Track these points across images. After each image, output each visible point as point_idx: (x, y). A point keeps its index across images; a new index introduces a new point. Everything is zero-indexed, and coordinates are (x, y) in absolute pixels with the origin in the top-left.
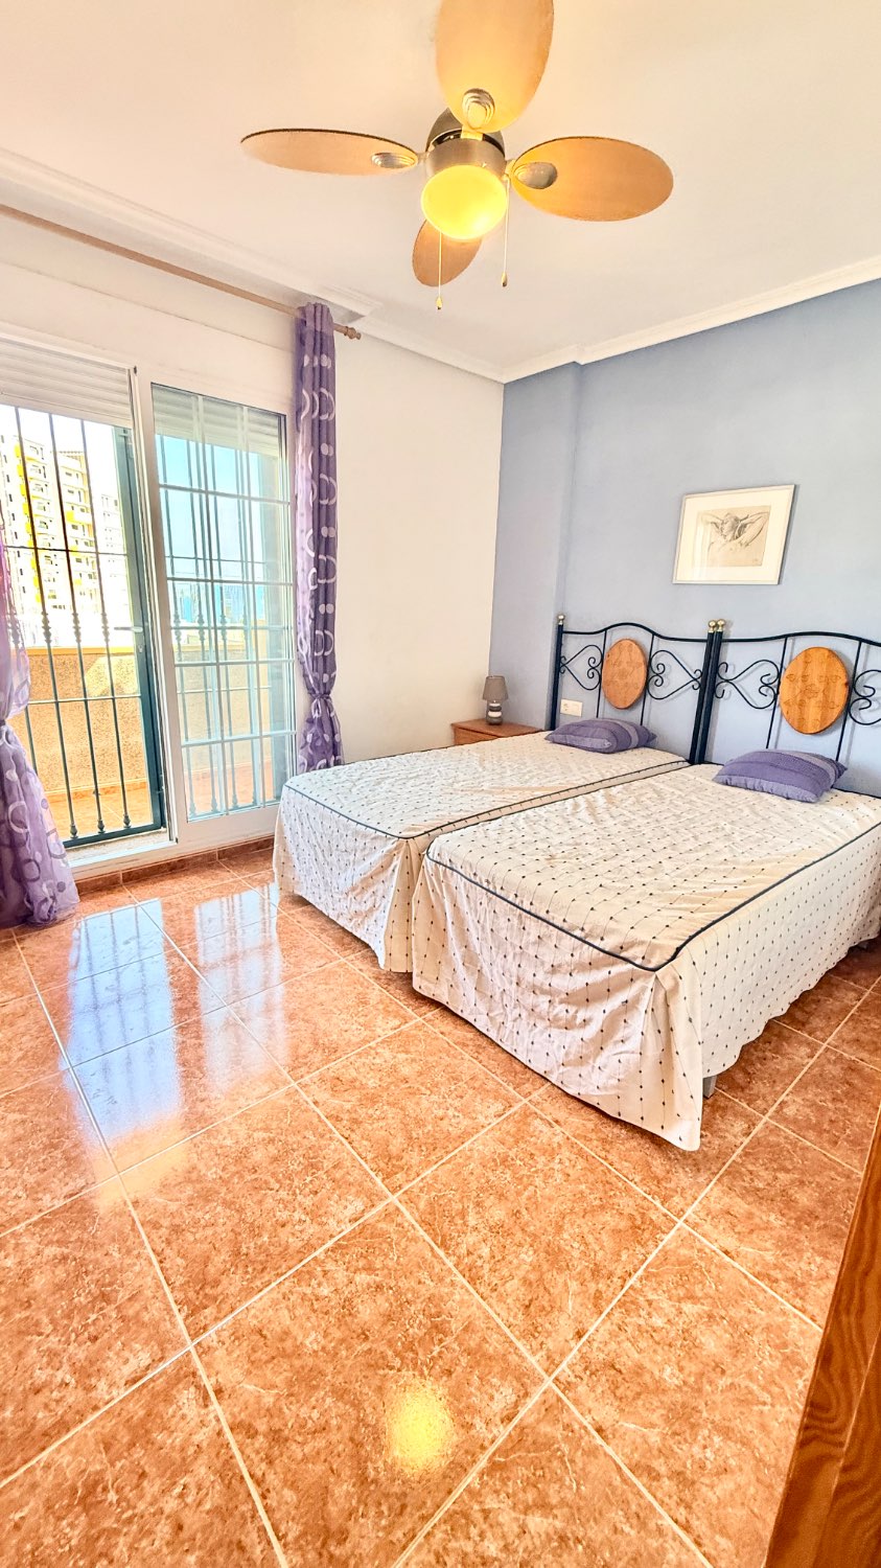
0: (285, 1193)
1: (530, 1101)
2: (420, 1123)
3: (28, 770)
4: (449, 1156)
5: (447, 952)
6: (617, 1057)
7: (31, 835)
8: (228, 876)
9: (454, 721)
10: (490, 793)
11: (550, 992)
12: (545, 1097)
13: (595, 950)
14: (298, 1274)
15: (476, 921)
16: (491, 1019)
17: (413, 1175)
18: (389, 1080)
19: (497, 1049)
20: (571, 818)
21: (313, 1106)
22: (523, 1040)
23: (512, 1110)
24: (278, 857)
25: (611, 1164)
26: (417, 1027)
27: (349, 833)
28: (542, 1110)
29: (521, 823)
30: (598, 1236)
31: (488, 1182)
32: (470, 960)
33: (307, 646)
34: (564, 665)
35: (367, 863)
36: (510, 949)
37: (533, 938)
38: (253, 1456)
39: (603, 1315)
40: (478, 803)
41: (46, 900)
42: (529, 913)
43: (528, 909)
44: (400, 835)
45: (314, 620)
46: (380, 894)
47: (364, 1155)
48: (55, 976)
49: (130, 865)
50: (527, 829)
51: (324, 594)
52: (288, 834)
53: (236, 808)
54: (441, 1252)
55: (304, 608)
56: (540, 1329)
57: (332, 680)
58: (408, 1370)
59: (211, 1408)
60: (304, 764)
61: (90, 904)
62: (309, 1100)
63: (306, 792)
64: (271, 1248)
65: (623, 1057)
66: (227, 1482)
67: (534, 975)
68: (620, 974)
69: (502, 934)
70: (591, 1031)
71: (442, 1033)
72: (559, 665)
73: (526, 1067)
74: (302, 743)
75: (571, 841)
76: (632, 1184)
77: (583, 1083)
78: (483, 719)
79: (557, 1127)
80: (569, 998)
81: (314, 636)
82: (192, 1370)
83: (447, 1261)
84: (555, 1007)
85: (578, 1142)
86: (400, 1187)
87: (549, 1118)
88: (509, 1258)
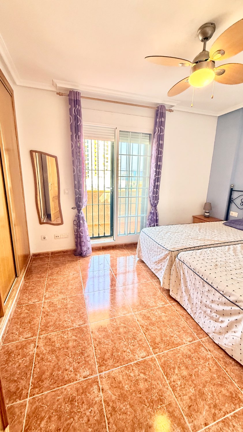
0: (126, 343)
1: (201, 340)
2: (166, 336)
3: (85, 221)
4: (173, 349)
5: (180, 287)
6: (233, 337)
7: (84, 236)
8: (126, 252)
9: (194, 215)
10: (200, 240)
11: (211, 308)
12: (207, 341)
13: (227, 300)
14: (126, 367)
15: (189, 280)
16: (192, 311)
17: (161, 351)
18: (159, 320)
19: (193, 320)
20: (226, 253)
21: (137, 321)
22: (201, 320)
23: (195, 342)
24: (138, 249)
25: (227, 372)
26: (169, 306)
27: (156, 246)
28: (205, 345)
29: (208, 252)
30: (218, 394)
31: (183, 361)
32: (187, 291)
33: (151, 194)
34: (232, 201)
35: (160, 256)
36: (199, 291)
37: (207, 289)
38: (108, 411)
39: (215, 422)
40: (195, 243)
41: (85, 251)
42: (206, 282)
43: (206, 281)
44: (170, 250)
45: (154, 186)
46: (163, 265)
47: (148, 340)
48: (84, 270)
49: (104, 245)
50: (210, 254)
51: (157, 180)
52: (141, 243)
53: (130, 233)
54: (166, 378)
55: (152, 183)
56: (193, 416)
57: (158, 202)
58: (150, 408)
59: (100, 393)
60: (148, 224)
61: (94, 253)
62: (136, 319)
63: (146, 233)
64: (120, 357)
65: (234, 337)
66: (101, 414)
67: (206, 301)
68: (235, 310)
69: (197, 286)
70: (224, 325)
71: (176, 310)
72: (230, 201)
73: (202, 329)
74: (148, 219)
75: (225, 261)
76: (233, 382)
77: (220, 341)
78: (203, 215)
79: (209, 352)
80: (217, 312)
81: (154, 191)
82: (97, 381)
83: (167, 381)
84: (212, 313)
85: (216, 360)
86: (157, 353)
87: (207, 348)
88: (186, 388)
